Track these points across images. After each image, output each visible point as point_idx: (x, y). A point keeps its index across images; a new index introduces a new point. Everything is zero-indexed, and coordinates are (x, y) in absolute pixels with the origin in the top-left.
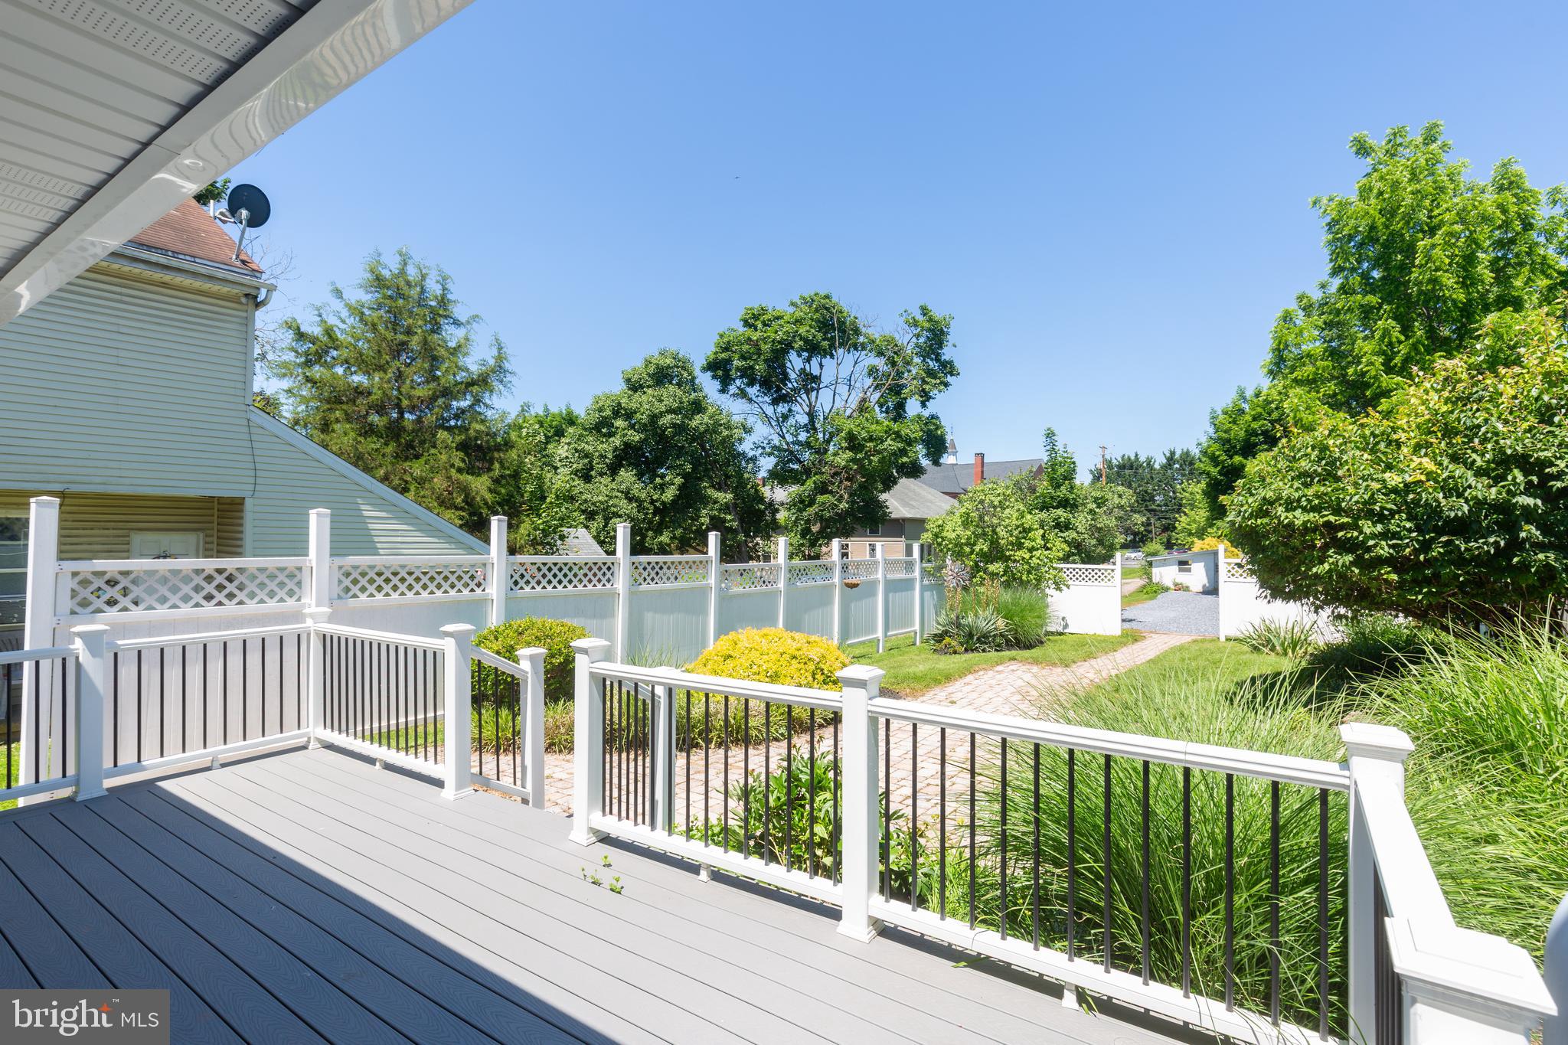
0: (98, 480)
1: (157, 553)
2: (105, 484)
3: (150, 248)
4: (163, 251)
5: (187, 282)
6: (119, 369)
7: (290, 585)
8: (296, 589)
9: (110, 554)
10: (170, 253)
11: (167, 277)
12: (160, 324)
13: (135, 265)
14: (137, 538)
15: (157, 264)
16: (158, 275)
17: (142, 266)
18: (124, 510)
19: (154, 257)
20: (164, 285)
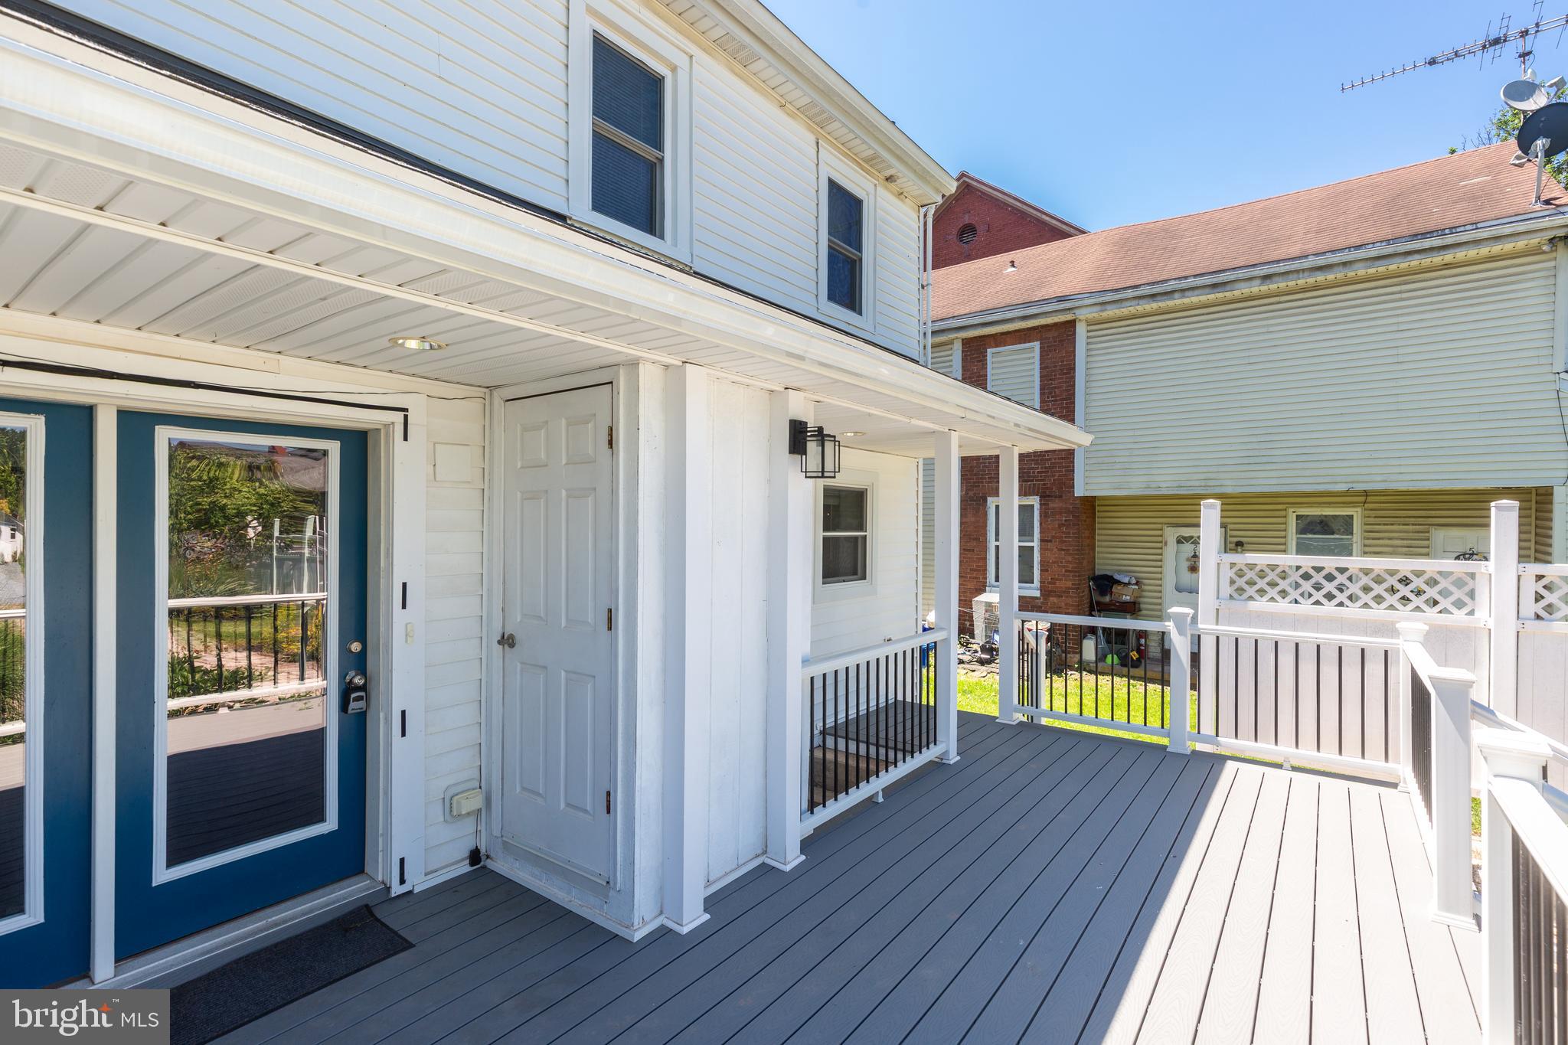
0: (1379, 478)
1: (1461, 550)
2: (1386, 481)
3: (1424, 235)
4: (1440, 232)
5: (1472, 253)
6: (1400, 367)
7: (1458, 594)
8: (1467, 599)
9: (1410, 552)
10: (1447, 231)
11: (1448, 257)
12: (1442, 309)
13: (1410, 258)
14: (1439, 536)
15: (1432, 249)
16: (1437, 259)
17: (1417, 256)
18: (1425, 506)
19: (1427, 243)
20: (1447, 266)
